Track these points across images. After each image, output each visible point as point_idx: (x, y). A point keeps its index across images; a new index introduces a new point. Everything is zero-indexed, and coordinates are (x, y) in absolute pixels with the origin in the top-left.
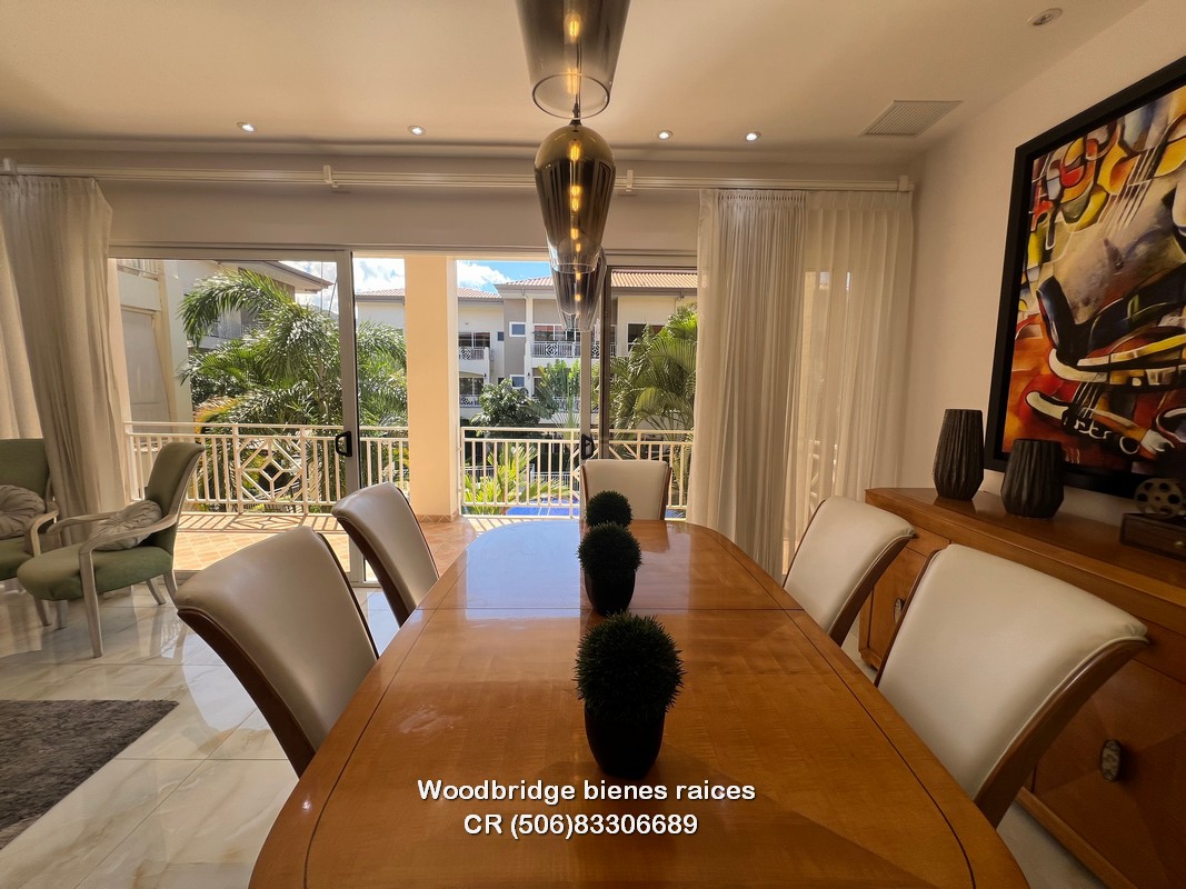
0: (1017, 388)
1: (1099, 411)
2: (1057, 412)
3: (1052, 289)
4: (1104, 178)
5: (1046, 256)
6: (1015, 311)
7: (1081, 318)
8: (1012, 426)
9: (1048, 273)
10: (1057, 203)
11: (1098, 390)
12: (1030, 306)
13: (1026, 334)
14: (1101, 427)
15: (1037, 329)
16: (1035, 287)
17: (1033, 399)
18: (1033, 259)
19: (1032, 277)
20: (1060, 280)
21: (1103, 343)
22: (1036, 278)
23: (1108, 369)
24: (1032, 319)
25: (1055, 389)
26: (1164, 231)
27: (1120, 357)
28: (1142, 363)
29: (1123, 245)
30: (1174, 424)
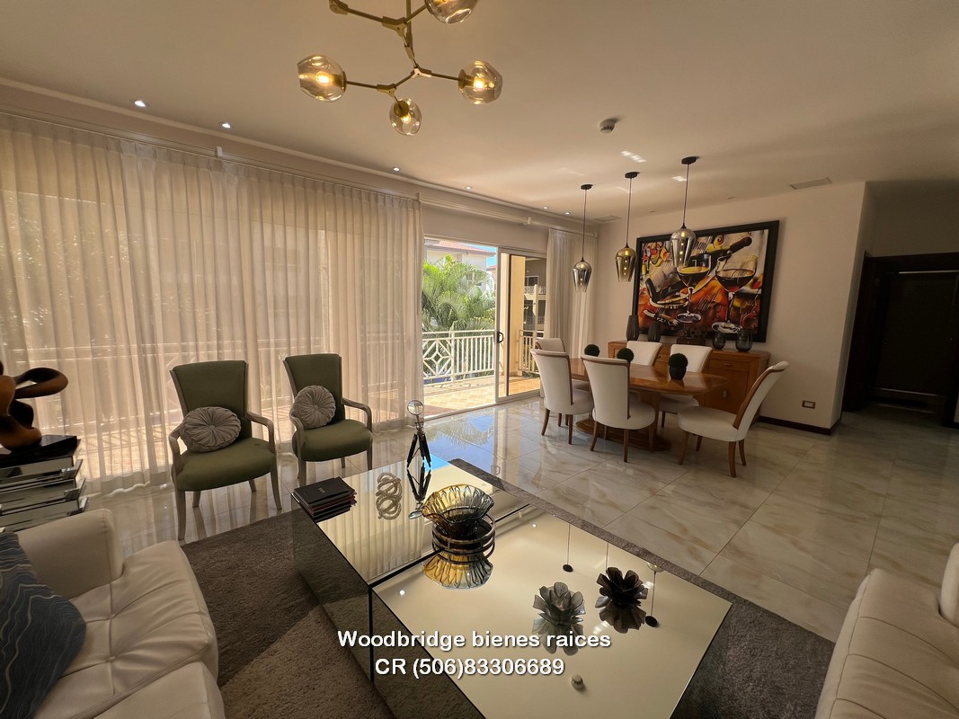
0: (640, 309)
1: (663, 315)
2: (653, 315)
3: (649, 281)
4: (662, 255)
5: (647, 272)
6: (638, 286)
7: (657, 291)
8: (640, 319)
9: (648, 277)
10: (650, 257)
11: (663, 309)
12: (643, 285)
13: (642, 293)
14: (664, 319)
15: (646, 292)
16: (645, 280)
17: (645, 312)
18: (644, 273)
20: (652, 279)
21: (663, 298)
22: (645, 278)
23: (664, 304)
24: (644, 289)
25: (652, 309)
26: (675, 272)
27: (667, 301)
28: (673, 303)
29: (667, 273)
30: (679, 318)
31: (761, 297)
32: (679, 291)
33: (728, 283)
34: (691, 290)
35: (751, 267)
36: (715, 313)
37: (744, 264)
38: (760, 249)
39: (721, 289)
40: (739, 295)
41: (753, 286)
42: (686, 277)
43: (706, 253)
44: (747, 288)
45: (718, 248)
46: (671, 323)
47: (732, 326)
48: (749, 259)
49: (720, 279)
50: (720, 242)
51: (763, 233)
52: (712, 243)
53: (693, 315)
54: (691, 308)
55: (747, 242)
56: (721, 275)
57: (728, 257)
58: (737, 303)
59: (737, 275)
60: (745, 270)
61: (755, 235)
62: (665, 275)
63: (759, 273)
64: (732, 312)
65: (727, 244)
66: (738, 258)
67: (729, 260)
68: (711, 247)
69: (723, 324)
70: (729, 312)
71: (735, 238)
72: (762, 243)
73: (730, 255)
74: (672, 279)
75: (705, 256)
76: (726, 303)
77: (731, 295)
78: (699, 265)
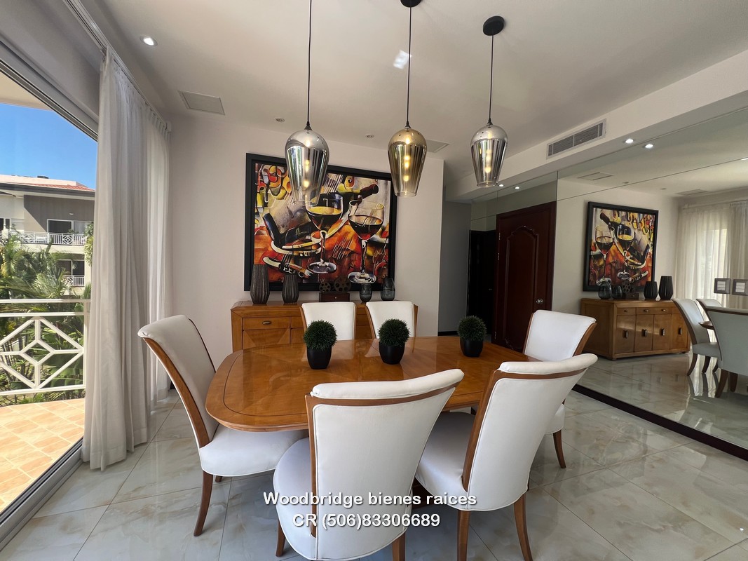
0: (257, 255)
1: (291, 264)
2: (277, 265)
3: (269, 218)
4: (285, 185)
5: (265, 205)
6: (252, 222)
7: (281, 231)
9: (267, 211)
10: (268, 185)
11: (290, 257)
12: (260, 223)
13: (259, 233)
14: (293, 269)
15: (265, 232)
16: (262, 215)
17: (266, 260)
18: (260, 204)
19: (260, 211)
20: (273, 215)
21: (290, 242)
22: (262, 212)
23: (292, 250)
24: (261, 228)
25: (274, 256)
26: (303, 210)
27: (295, 247)
28: (303, 249)
29: (293, 210)
30: (312, 267)
31: (388, 246)
32: (309, 234)
33: (361, 230)
34: (324, 234)
35: (379, 215)
36: (350, 261)
37: (373, 211)
38: (386, 199)
39: (354, 236)
40: (372, 244)
41: (382, 235)
42: (317, 218)
43: (337, 193)
44: (377, 237)
45: (349, 189)
46: (302, 274)
47: (367, 275)
48: (378, 208)
49: (353, 224)
51: (386, 184)
52: (343, 182)
53: (327, 264)
54: (325, 255)
55: (373, 190)
56: (354, 219)
57: (359, 202)
58: (369, 252)
59: (367, 222)
60: (374, 218)
61: (381, 185)
62: (290, 212)
63: (386, 223)
64: (366, 262)
65: (357, 188)
66: (368, 202)
67: (360, 205)
68: (344, 187)
69: (359, 274)
70: (363, 261)
71: (364, 183)
72: (386, 193)
73: (361, 199)
74: (301, 218)
75: (337, 196)
76: (360, 251)
77: (364, 243)
78: (331, 205)
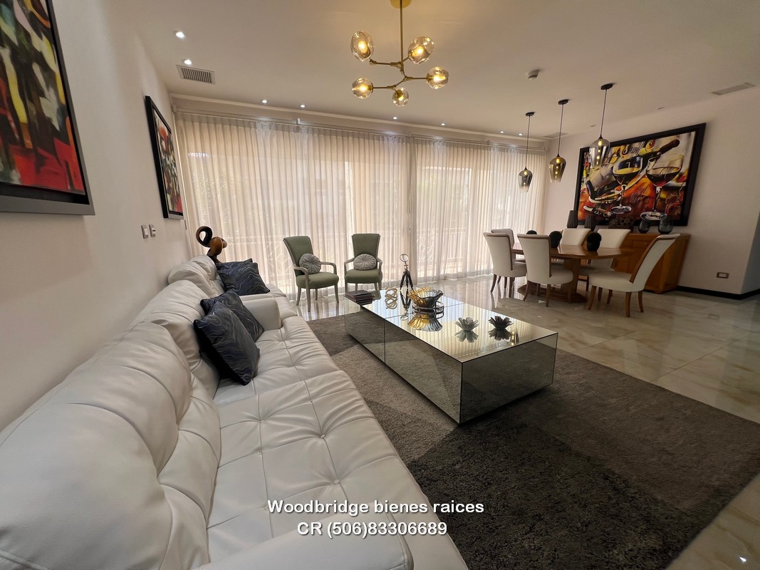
0: (580, 205)
1: (599, 209)
2: (591, 210)
3: (589, 183)
5: (588, 175)
6: (580, 187)
7: (596, 190)
8: (580, 214)
9: (588, 179)
10: (590, 164)
11: (599, 204)
12: (584, 186)
13: (583, 192)
14: (600, 212)
15: (586, 192)
16: (585, 182)
17: (585, 207)
18: (585, 176)
19: (585, 180)
20: (591, 181)
21: (600, 195)
22: (586, 180)
23: (601, 200)
24: (584, 189)
25: (590, 205)
26: (611, 173)
27: (603, 198)
28: (608, 199)
29: (604, 175)
30: (613, 210)
31: (685, 189)
32: (613, 189)
33: (656, 179)
34: (624, 187)
35: (677, 164)
36: (644, 204)
37: (671, 162)
38: (687, 149)
39: (649, 185)
40: (666, 189)
41: (678, 180)
42: (620, 177)
43: (639, 156)
44: (673, 183)
45: (649, 151)
46: (606, 215)
47: (658, 214)
48: (677, 159)
49: (649, 176)
50: (651, 146)
51: (690, 135)
52: (644, 147)
53: (624, 207)
54: (623, 202)
55: (676, 143)
56: (650, 173)
57: (658, 158)
58: (663, 195)
59: (664, 172)
60: (672, 167)
61: (683, 138)
62: (602, 177)
63: (685, 169)
64: (659, 203)
65: (657, 147)
66: (666, 159)
67: (659, 160)
68: (643, 151)
69: (650, 213)
70: (656, 203)
71: (665, 141)
72: (688, 143)
73: (660, 155)
74: (609, 179)
75: (638, 159)
76: (653, 195)
77: (658, 189)
78: (632, 166)
